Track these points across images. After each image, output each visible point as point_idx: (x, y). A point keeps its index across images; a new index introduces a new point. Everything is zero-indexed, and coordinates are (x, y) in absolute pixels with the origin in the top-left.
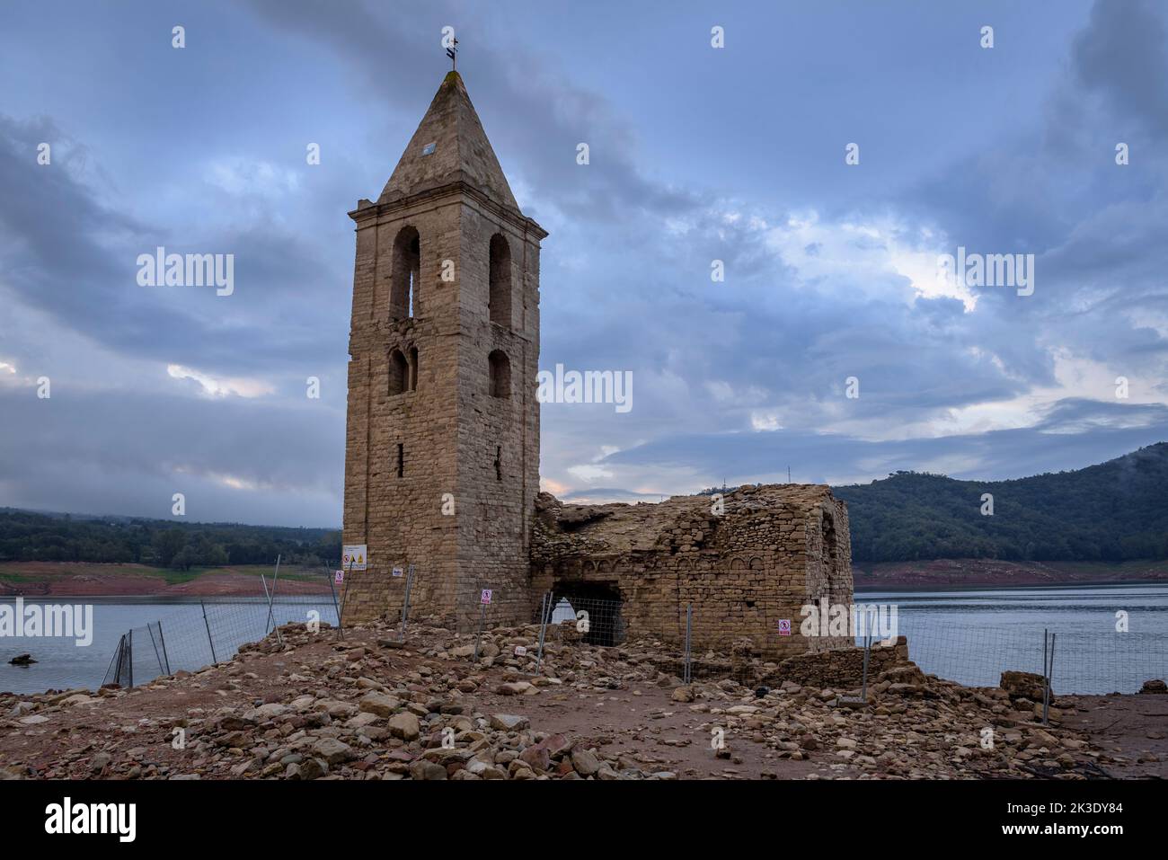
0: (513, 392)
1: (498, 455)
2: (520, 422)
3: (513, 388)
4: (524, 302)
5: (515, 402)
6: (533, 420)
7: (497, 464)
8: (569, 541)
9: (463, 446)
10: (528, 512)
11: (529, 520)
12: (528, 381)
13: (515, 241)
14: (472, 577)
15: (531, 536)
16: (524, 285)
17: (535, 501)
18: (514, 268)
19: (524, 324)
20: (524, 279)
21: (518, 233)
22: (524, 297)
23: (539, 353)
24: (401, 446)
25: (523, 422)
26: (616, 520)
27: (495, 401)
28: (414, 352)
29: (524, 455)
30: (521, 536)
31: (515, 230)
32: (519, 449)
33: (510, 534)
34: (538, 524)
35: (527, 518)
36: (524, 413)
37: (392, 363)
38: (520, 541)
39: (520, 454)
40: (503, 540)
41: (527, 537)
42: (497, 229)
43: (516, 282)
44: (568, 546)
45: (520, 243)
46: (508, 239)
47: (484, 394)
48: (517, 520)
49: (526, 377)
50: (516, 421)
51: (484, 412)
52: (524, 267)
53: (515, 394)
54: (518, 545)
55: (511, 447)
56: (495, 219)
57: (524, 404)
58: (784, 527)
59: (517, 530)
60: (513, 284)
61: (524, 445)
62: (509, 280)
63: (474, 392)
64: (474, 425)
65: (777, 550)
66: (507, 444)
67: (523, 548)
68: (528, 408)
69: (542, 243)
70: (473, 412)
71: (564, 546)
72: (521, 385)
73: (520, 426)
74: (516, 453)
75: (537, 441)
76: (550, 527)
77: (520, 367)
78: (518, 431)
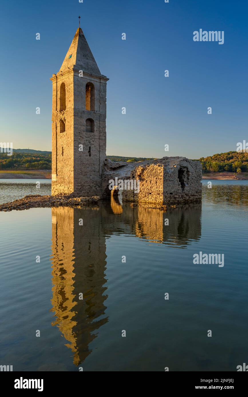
0: (95, 130)
1: (90, 149)
2: (98, 139)
3: (95, 129)
4: (100, 102)
5: (96, 133)
6: (103, 138)
7: (89, 151)
8: (111, 173)
9: (76, 147)
10: (101, 165)
11: (102, 167)
12: (102, 127)
13: (96, 83)
14: (79, 183)
15: (102, 172)
16: (100, 97)
17: (104, 162)
18: (96, 92)
19: (100, 109)
20: (100, 95)
21: (98, 80)
22: (100, 100)
23: (106, 117)
24: (63, 147)
25: (100, 139)
26: (127, 167)
27: (89, 133)
28: (65, 120)
29: (100, 148)
30: (99, 172)
31: (96, 80)
32: (98, 147)
33: (94, 171)
34: (105, 168)
35: (101, 167)
36: (100, 136)
37: (61, 124)
38: (99, 173)
39: (99, 148)
40: (92, 173)
41: (101, 172)
42: (89, 81)
43: (96, 96)
44: (110, 174)
45: (98, 84)
46: (93, 83)
47: (84, 131)
48: (97, 167)
49: (100, 125)
50: (97, 139)
51: (84, 137)
52: (100, 91)
53: (96, 131)
54: (97, 174)
55: (95, 146)
56: (88, 78)
57: (100, 133)
58: (158, 172)
59: (97, 170)
60: (95, 97)
61: (100, 145)
62: (94, 96)
63: (80, 131)
64: (80, 141)
65: (157, 178)
66: (93, 146)
67: (99, 175)
68: (101, 134)
69: (107, 82)
70: (79, 137)
71: (109, 175)
72: (99, 128)
73: (99, 140)
74: (97, 148)
75: (105, 144)
76: (108, 169)
77: (98, 122)
78: (98, 142)
